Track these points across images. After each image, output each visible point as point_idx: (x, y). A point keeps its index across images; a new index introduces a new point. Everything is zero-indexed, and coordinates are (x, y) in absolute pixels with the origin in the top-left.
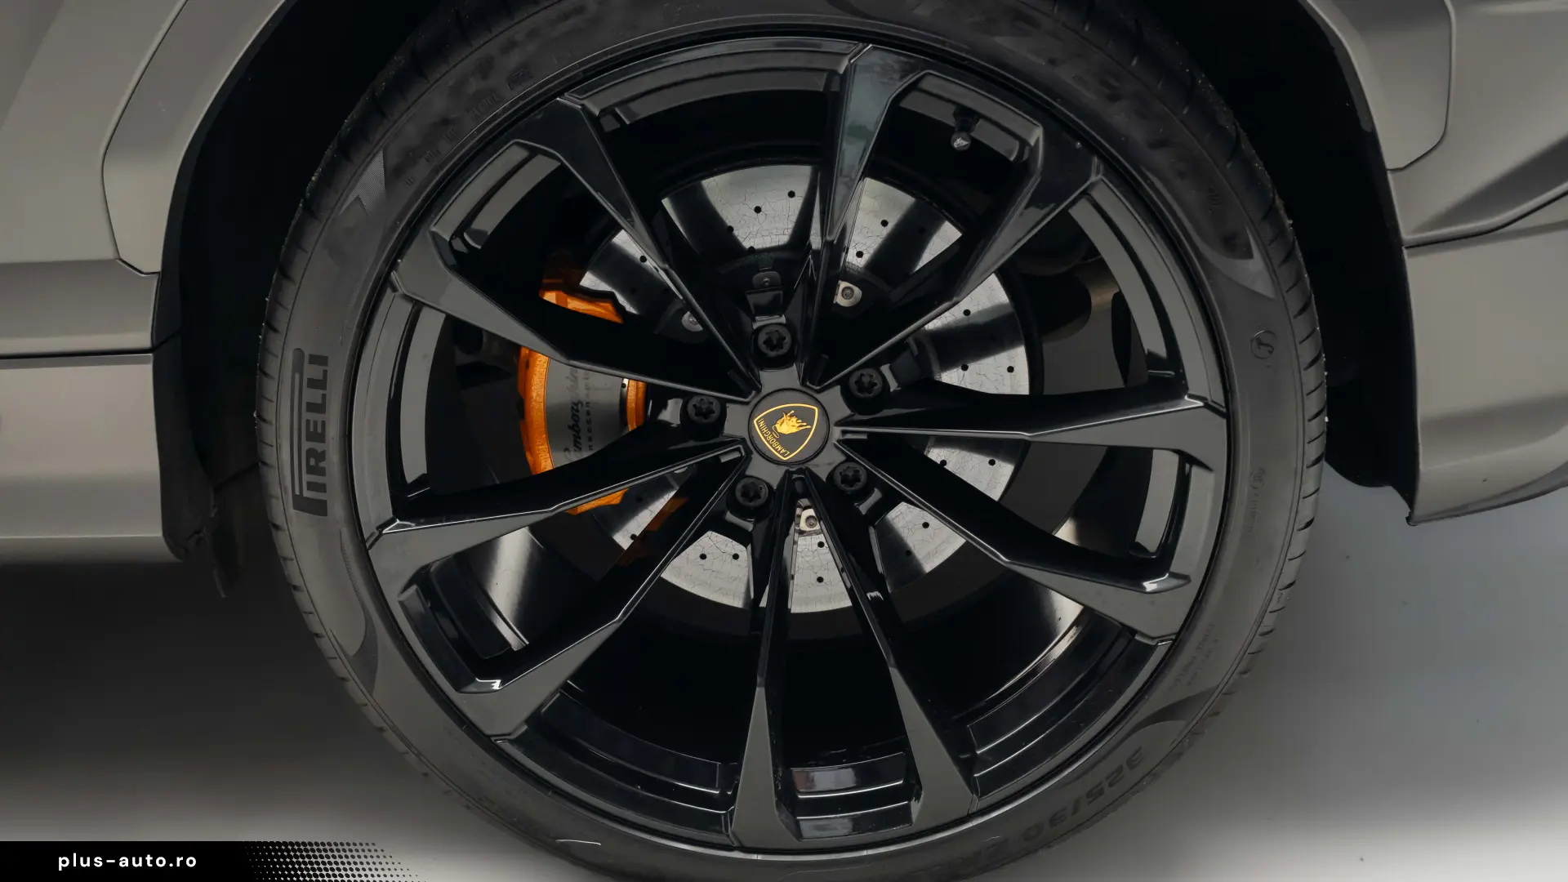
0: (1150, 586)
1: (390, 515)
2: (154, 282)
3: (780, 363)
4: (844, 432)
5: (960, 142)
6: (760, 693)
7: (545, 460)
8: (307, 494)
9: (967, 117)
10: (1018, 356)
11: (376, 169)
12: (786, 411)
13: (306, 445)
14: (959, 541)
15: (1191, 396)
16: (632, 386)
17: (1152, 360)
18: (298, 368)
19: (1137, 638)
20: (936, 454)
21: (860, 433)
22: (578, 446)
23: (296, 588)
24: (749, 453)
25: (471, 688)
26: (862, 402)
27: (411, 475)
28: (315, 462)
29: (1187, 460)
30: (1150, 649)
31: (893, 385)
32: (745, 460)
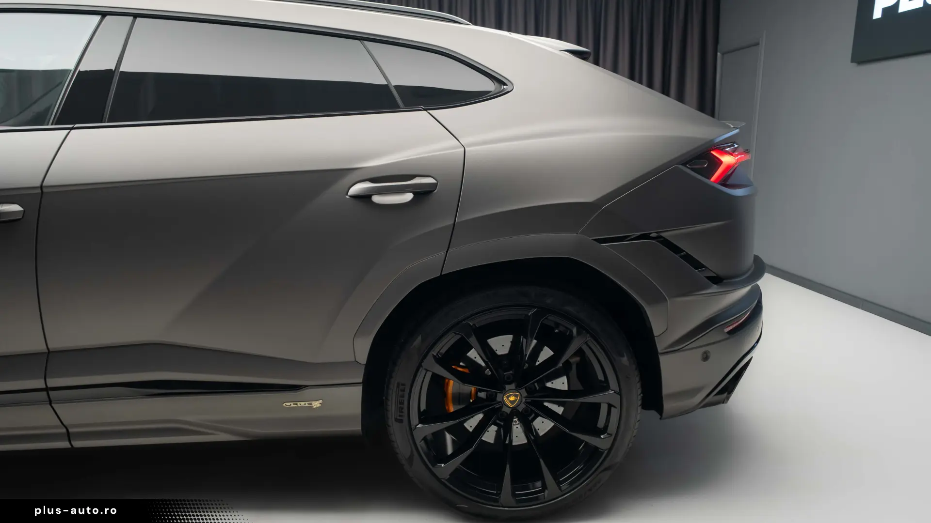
0: (602, 437)
1: (418, 423)
2: (364, 366)
3: (510, 383)
4: (526, 400)
5: (556, 331)
6: (508, 466)
7: (452, 409)
8: (398, 418)
9: (557, 325)
10: (564, 379)
11: (420, 338)
12: (512, 395)
13: (399, 406)
14: (553, 424)
15: (611, 390)
16: (473, 389)
17: (601, 381)
18: (398, 387)
19: (600, 450)
20: (546, 404)
21: (529, 400)
22: (459, 404)
23: (393, 441)
24: (502, 405)
25: (436, 466)
26: (531, 392)
27: (422, 410)
28: (401, 410)
29: (610, 406)
30: (602, 453)
31: (538, 388)
32: (501, 407)
